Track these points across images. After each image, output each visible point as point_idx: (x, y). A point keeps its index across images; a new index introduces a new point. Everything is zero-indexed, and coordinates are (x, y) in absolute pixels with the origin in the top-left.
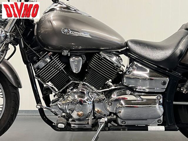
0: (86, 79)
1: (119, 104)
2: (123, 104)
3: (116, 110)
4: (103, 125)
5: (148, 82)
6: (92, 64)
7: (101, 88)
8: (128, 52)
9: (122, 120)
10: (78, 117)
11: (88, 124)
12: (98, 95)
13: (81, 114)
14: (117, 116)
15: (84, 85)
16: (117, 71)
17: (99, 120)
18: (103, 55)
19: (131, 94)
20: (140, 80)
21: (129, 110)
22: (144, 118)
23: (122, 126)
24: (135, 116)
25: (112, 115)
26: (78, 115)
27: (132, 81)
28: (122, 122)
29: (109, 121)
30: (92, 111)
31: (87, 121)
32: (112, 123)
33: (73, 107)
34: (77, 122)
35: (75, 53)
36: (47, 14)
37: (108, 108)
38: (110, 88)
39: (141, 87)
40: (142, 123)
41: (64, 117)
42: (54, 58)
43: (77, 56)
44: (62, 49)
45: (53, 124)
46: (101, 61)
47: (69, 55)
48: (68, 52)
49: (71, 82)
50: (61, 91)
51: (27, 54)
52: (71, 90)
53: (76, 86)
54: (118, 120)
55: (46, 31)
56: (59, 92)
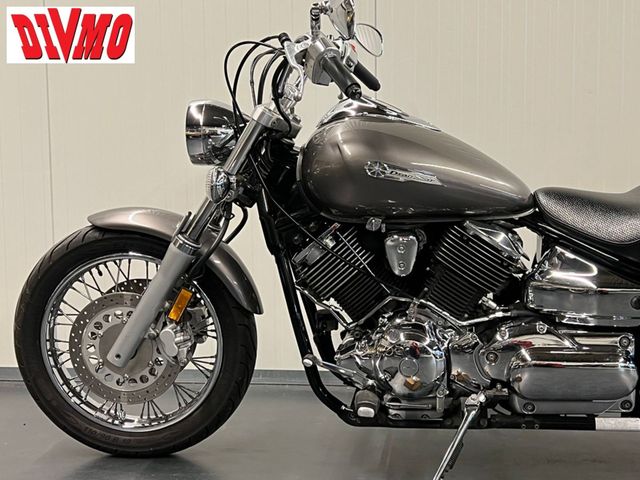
0: (426, 293)
1: (518, 358)
2: (528, 358)
3: (508, 374)
4: (474, 412)
5: (594, 301)
6: (442, 254)
7: (466, 315)
8: (538, 220)
9: (525, 402)
10: (406, 391)
11: (434, 408)
12: (459, 333)
13: (416, 382)
14: (512, 390)
15: (422, 306)
16: (509, 270)
17: (462, 399)
18: (473, 229)
19: (548, 332)
20: (572, 296)
21: (543, 373)
22: (583, 395)
23: (524, 415)
24: (557, 390)
25: (499, 386)
26: (407, 384)
27: (550, 298)
28: (525, 406)
29: (490, 402)
30: (443, 375)
31: (433, 401)
32: (498, 407)
33: (395, 363)
34: (404, 404)
35: (397, 225)
36: (327, 127)
37: (487, 368)
38: (492, 316)
39: (573, 315)
40: (578, 410)
41: (371, 388)
42: (345, 238)
43: (402, 232)
44: (365, 215)
45: (343, 408)
46: (468, 244)
47: (384, 230)
48: (382, 223)
49: (389, 299)
50: (362, 321)
51: (277, 228)
52: (390, 319)
53: (400, 309)
54: (513, 400)
55: (324, 171)
56: (357, 326)
